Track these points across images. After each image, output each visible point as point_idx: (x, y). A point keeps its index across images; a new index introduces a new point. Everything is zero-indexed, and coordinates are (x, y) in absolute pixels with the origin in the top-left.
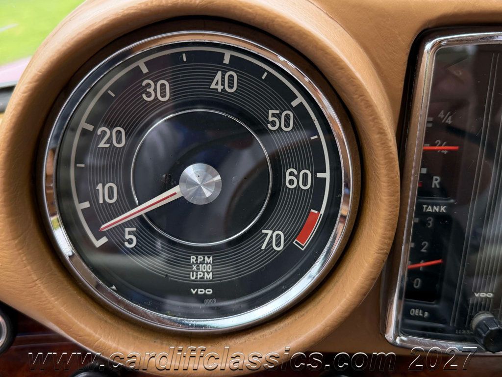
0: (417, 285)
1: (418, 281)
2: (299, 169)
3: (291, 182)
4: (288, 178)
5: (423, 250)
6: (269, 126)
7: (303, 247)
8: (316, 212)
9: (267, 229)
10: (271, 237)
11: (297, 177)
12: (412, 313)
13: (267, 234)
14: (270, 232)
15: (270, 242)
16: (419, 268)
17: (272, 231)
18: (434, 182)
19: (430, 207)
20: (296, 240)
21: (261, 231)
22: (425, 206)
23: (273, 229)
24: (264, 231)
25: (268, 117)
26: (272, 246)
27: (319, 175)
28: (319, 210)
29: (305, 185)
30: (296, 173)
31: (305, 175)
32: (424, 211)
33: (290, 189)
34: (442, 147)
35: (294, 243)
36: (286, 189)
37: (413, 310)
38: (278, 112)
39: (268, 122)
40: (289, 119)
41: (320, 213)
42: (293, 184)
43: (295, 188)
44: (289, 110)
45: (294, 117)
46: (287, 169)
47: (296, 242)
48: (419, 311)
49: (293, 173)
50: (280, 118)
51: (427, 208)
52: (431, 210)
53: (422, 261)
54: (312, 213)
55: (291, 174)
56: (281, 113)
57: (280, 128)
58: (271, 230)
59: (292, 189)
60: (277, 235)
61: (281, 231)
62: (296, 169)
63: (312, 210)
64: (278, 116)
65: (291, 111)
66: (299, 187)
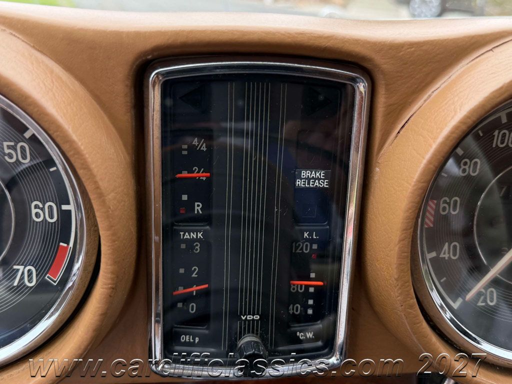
0: (192, 310)
1: (193, 306)
2: (44, 201)
3: (37, 215)
4: (34, 211)
5: (194, 275)
6: (6, 158)
7: (55, 282)
8: (65, 245)
9: (18, 265)
10: (23, 273)
11: (42, 209)
12: (183, 339)
13: (18, 270)
14: (21, 268)
15: (22, 278)
16: (193, 292)
17: (23, 267)
18: (196, 208)
19: (187, 234)
20: (48, 275)
21: (12, 267)
22: (182, 233)
23: (25, 264)
24: (15, 267)
25: (3, 149)
26: (24, 282)
27: (64, 207)
28: (68, 243)
29: (52, 218)
30: (41, 206)
31: (50, 207)
32: (182, 238)
33: (37, 222)
34: (200, 174)
35: (46, 278)
36: (33, 223)
37: (184, 336)
38: (12, 144)
39: (5, 154)
40: (25, 151)
41: (70, 246)
42: (40, 217)
43: (42, 221)
44: (23, 141)
45: (30, 149)
46: (32, 202)
47: (48, 277)
48: (190, 337)
49: (38, 206)
50: (16, 150)
51: (184, 235)
52: (188, 237)
53: (195, 286)
54: (61, 246)
55: (36, 207)
56: (16, 145)
57: (17, 159)
58: (22, 265)
59: (40, 222)
60: (29, 270)
61: (32, 266)
62: (40, 202)
63: (61, 244)
64: (14, 148)
65: (25, 142)
66: (46, 221)
